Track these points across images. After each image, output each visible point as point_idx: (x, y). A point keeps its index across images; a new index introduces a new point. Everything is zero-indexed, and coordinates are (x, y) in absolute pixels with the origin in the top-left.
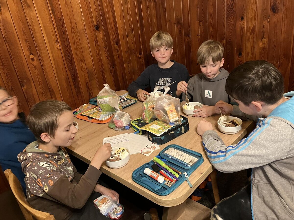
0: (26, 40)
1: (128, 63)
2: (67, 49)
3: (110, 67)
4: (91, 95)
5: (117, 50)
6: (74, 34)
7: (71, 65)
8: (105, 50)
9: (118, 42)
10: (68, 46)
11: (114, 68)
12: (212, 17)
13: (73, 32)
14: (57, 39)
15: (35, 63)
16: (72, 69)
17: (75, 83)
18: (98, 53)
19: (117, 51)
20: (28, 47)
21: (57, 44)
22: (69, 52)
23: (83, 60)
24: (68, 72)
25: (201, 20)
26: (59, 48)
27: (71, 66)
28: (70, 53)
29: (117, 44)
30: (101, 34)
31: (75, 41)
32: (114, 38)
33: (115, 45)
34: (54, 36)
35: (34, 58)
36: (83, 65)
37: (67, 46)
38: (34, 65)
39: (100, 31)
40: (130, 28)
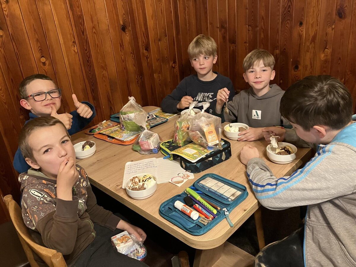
0: (37, 40)
1: (159, 73)
2: (86, 52)
3: (137, 77)
4: (113, 111)
5: (146, 56)
6: (95, 35)
7: (90, 72)
8: (132, 56)
9: (148, 47)
10: (88, 49)
11: (141, 78)
12: (264, 21)
13: (94, 32)
14: (74, 40)
15: (46, 68)
16: (91, 77)
17: (94, 94)
18: (123, 59)
19: (147, 58)
20: (40, 48)
21: (74, 46)
22: (88, 56)
23: (104, 67)
24: (86, 81)
25: (250, 24)
26: (76, 51)
27: (90, 74)
28: (89, 58)
29: (146, 49)
30: (128, 36)
31: (96, 44)
32: (144, 42)
33: (144, 51)
34: (71, 36)
35: (46, 62)
36: (104, 73)
37: (86, 49)
38: (46, 70)
39: (127, 33)
40: (163, 30)
